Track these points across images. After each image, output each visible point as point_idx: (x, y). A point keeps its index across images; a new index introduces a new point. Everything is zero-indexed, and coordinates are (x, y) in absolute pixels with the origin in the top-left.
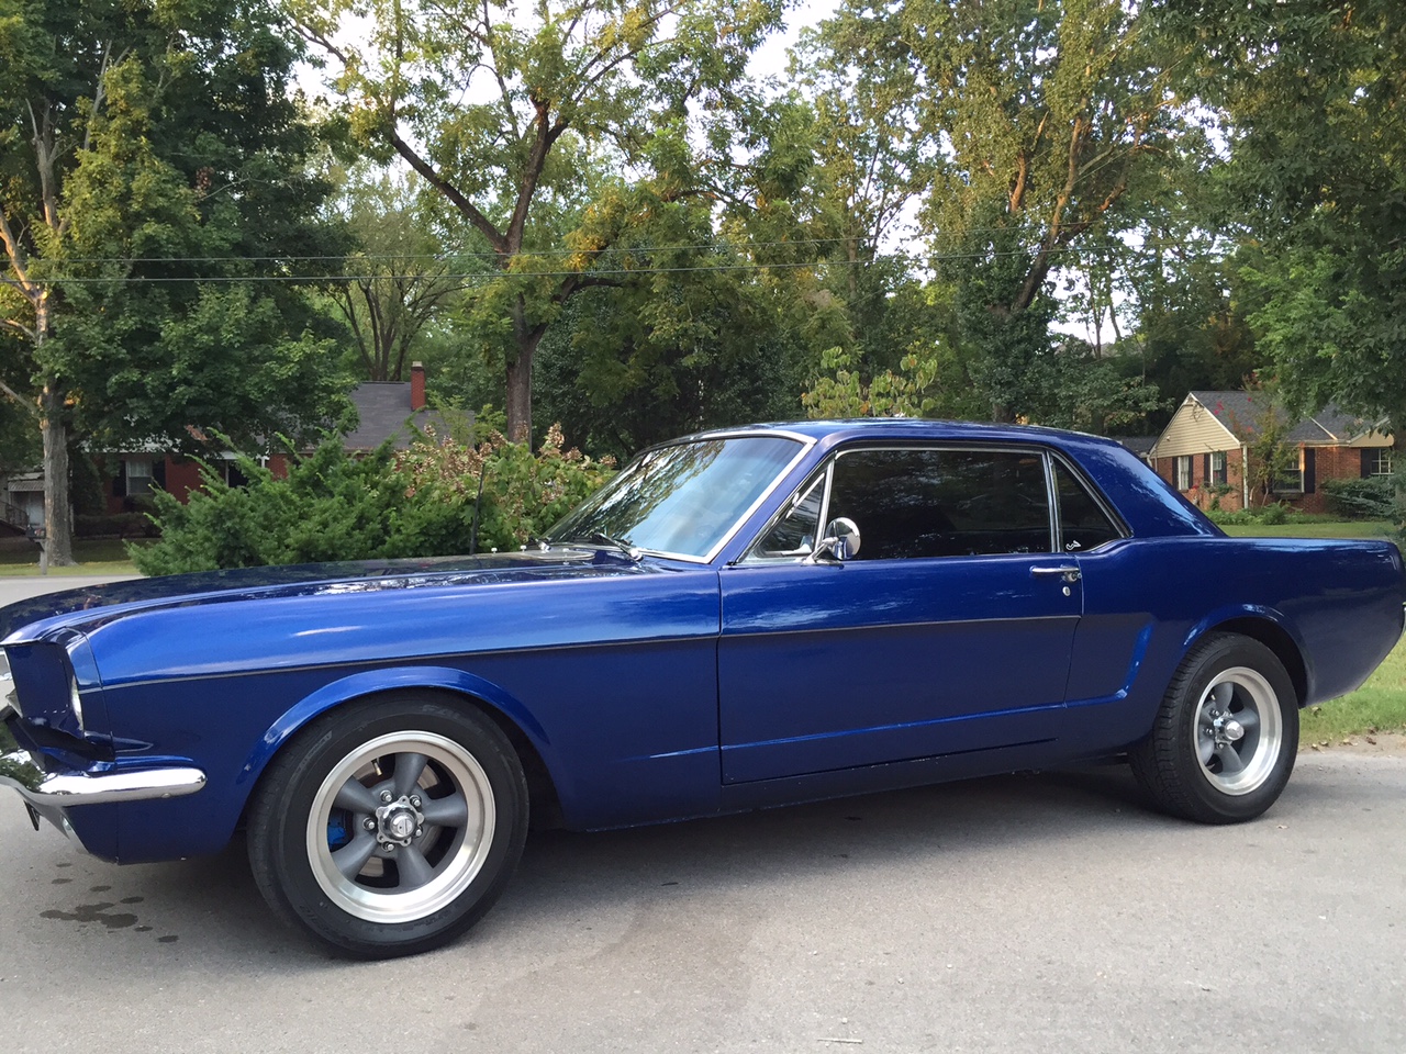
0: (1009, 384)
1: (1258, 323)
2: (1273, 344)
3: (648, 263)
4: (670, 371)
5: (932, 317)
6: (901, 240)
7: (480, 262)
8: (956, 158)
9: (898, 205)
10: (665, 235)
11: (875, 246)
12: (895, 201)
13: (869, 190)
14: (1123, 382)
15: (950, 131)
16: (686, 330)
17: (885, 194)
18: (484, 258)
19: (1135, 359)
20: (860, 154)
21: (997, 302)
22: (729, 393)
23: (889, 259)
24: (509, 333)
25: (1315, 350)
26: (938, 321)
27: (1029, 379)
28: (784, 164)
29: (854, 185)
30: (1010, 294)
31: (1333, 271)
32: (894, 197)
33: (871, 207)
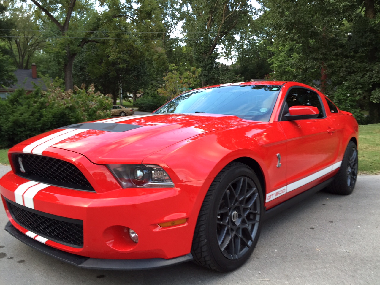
0: (207, 76)
1: (271, 61)
2: (275, 67)
3: (108, 36)
4: (114, 69)
5: (186, 56)
6: (177, 34)
7: (53, 34)
8: (192, 11)
9: (176, 24)
10: (113, 28)
11: (170, 35)
12: (175, 22)
13: (168, 19)
14: (236, 76)
15: (191, 4)
16: (120, 57)
17: (173, 20)
18: (54, 32)
19: (237, 70)
20: (166, 8)
21: (203, 53)
22: (131, 76)
23: (174, 39)
24: (66, 56)
25: (285, 69)
26: (187, 57)
27: (212, 74)
28: (148, 9)
29: (164, 17)
30: (207, 51)
31: (289, 48)
32: (175, 21)
33: (169, 24)
